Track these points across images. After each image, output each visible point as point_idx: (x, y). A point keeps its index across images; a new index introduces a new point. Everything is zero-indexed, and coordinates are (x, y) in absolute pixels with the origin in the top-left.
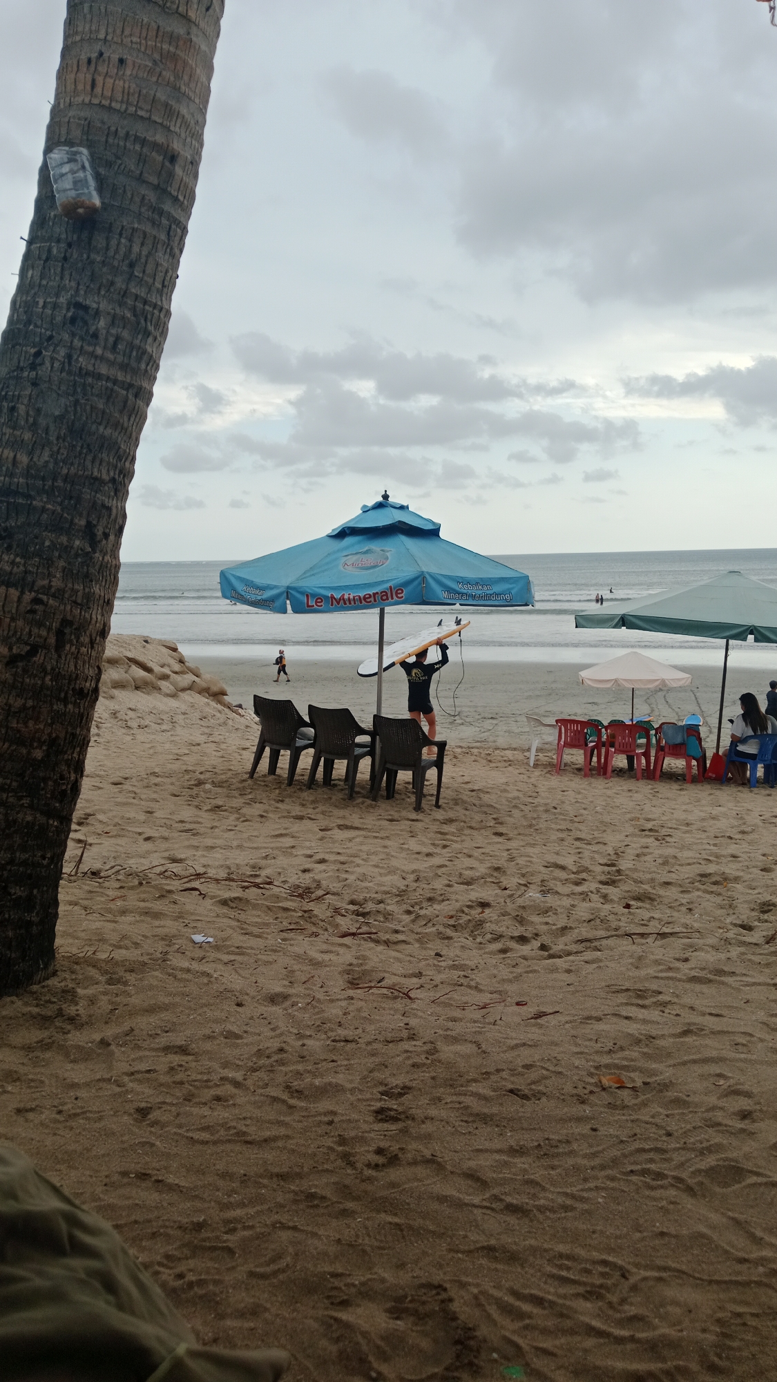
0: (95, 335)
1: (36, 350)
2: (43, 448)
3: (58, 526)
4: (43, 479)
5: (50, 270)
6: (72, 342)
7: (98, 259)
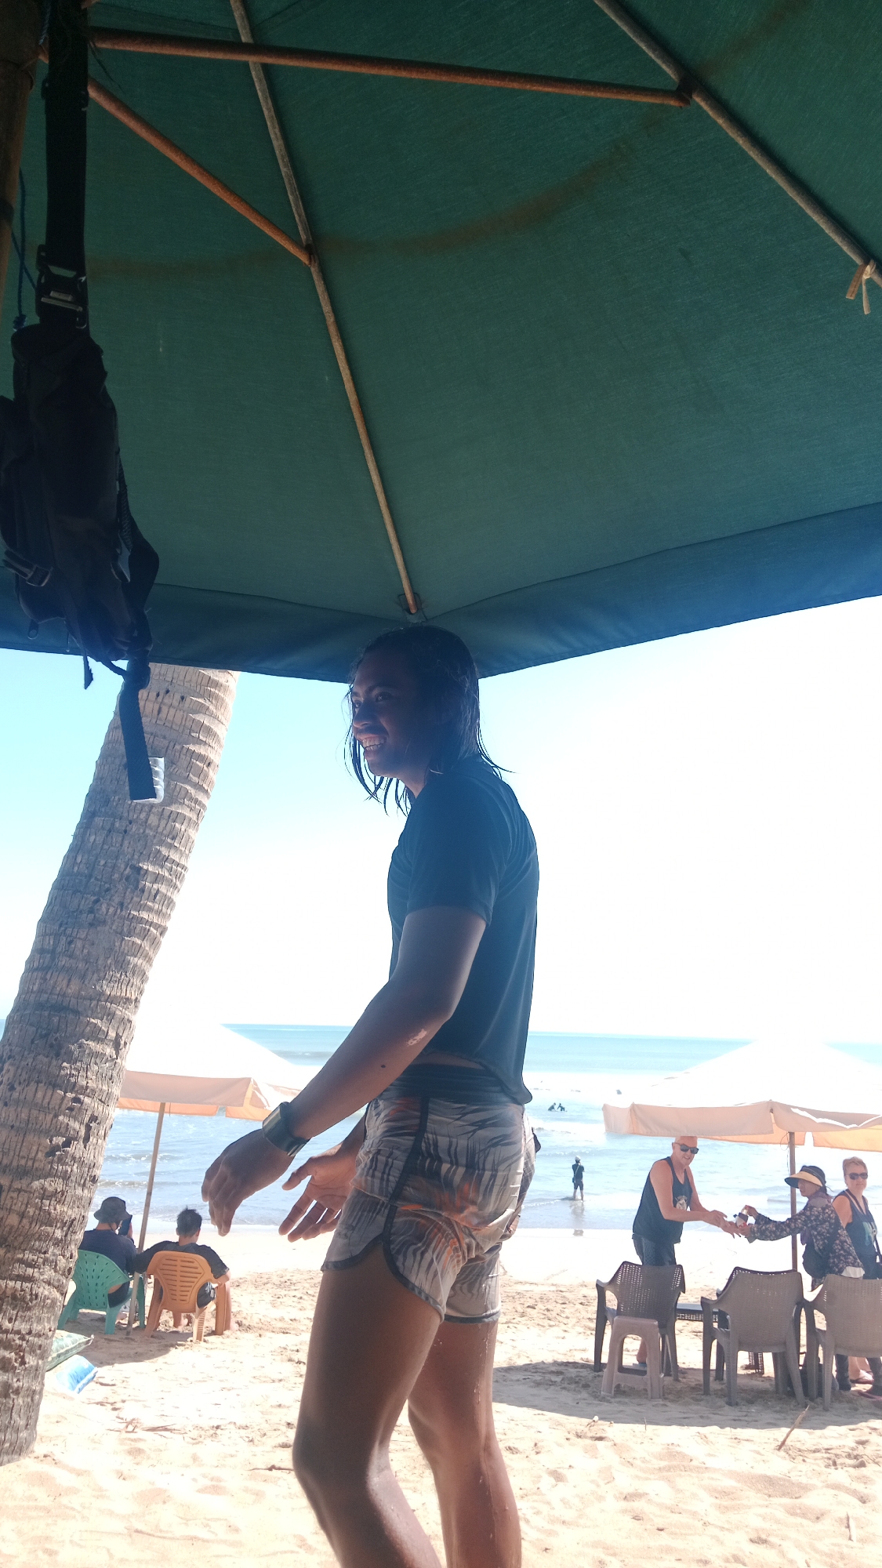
0: (143, 891)
1: (95, 898)
2: (93, 974)
3: (97, 1035)
4: (91, 999)
5: (112, 837)
6: (125, 893)
7: (151, 833)
